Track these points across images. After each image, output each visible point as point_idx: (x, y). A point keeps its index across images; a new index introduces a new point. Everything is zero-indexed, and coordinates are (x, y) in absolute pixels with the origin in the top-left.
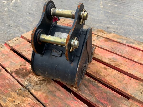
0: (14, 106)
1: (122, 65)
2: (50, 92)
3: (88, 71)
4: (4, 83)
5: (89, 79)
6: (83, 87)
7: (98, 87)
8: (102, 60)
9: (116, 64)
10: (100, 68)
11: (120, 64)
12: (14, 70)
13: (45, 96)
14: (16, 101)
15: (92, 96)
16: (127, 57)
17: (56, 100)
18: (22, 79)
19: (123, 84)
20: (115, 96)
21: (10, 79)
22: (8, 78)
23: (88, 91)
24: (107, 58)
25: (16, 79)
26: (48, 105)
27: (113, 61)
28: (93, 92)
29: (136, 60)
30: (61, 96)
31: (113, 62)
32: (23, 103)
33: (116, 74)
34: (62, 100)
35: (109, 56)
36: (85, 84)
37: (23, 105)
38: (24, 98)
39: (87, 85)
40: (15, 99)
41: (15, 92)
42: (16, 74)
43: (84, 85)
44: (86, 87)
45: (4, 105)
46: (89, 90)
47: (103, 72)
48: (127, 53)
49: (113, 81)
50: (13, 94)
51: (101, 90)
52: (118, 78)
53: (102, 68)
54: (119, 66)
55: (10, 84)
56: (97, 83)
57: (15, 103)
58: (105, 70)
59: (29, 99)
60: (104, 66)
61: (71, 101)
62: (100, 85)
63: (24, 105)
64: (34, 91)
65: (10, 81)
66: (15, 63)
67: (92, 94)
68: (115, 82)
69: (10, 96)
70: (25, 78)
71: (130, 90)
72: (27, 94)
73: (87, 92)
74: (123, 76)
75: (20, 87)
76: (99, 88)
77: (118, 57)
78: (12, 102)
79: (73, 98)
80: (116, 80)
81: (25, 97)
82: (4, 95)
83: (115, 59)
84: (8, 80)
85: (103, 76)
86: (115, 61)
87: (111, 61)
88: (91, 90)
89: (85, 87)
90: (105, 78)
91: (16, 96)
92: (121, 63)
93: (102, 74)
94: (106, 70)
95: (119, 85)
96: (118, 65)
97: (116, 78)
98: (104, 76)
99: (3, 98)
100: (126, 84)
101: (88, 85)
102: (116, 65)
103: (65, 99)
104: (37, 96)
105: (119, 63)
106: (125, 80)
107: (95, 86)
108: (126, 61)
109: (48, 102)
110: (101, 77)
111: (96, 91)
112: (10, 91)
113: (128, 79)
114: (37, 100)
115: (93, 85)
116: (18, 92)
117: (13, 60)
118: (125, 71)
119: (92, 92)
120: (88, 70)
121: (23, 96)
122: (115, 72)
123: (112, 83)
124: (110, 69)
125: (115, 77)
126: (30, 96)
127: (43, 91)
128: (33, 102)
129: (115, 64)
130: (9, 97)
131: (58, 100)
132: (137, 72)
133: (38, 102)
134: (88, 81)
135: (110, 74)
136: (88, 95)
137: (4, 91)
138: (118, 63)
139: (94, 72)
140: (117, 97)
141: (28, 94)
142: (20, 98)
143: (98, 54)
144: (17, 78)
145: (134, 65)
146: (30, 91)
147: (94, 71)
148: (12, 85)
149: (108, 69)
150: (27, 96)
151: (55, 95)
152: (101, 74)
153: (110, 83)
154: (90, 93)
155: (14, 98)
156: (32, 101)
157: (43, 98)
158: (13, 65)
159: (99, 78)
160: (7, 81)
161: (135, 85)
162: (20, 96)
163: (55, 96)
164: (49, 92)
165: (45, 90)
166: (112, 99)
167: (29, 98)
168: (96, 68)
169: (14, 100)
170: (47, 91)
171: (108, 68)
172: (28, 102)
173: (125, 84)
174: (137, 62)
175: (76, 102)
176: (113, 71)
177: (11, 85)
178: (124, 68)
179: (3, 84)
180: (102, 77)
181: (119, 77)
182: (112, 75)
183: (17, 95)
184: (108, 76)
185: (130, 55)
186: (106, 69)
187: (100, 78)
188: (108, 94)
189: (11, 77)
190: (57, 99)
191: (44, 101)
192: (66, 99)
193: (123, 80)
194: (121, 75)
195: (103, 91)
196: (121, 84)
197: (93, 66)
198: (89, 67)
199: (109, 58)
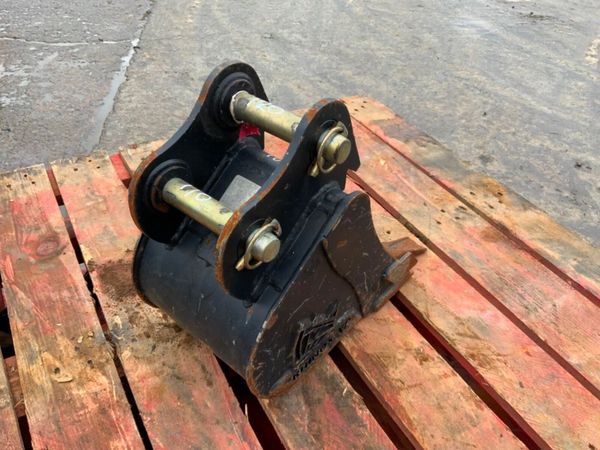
0: (50, 384)
1: (499, 364)
2: (178, 378)
3: (347, 343)
4: (54, 299)
5: (333, 377)
6: (295, 400)
7: (353, 419)
8: (428, 316)
9: (475, 352)
10: (402, 345)
11: (494, 357)
12: (102, 260)
13: (155, 388)
14: (61, 373)
15: (312, 443)
16: (542, 336)
17: (182, 415)
18: (113, 303)
19: (458, 444)
21: (77, 290)
22: (74, 283)
23: (307, 422)
24: (452, 314)
25: (94, 296)
26: (152, 421)
27: (469, 333)
28: (324, 430)
29: (573, 360)
30: (206, 406)
31: (470, 337)
32: (81, 384)
33: (452, 390)
34: (204, 420)
35: (469, 307)
36: (310, 392)
37: (75, 392)
38: (89, 368)
39: (316, 397)
40: (62, 363)
41: (73, 339)
42: (102, 277)
43: (305, 392)
44: (309, 403)
45: (25, 371)
46: (314, 420)
47: (405, 366)
48: (552, 318)
49: (423, 416)
50: (63, 342)
51: (359, 436)
52: (450, 411)
53: (408, 350)
54: (486, 362)
55: (68, 307)
56: (355, 402)
57: (55, 377)
58: (416, 364)
59: (103, 380)
60: (422, 342)
61: (230, 436)
62: (364, 413)
63: (82, 392)
64: (130, 358)
65: (72, 297)
66: (114, 237)
67: (317, 437)
68: (431, 424)
69: (51, 348)
70: (121, 301)
72: (104, 360)
73: (301, 425)
74: (479, 411)
75: (92, 329)
76: (353, 426)
77: (504, 323)
78: (50, 371)
79: (242, 428)
80: (437, 417)
81: (92, 368)
82: (36, 336)
83: (483, 328)
84: (69, 289)
85: (394, 382)
86: (480, 335)
87: (461, 331)
88: (320, 422)
89: (303, 403)
90: (398, 393)
91: (68, 354)
92: (499, 355)
93: (395, 373)
94: (421, 364)
95: (439, 440)
96: (481, 357)
97: (440, 407)
98: (399, 384)
99: (30, 345)
101: (319, 400)
102: (473, 356)
103: (214, 422)
104: (132, 378)
105: (494, 348)
106: (475, 430)
107: (341, 412)
108: (528, 353)
109: (154, 411)
110: (387, 383)
111: (336, 431)
112: (58, 332)
113: (491, 428)
114: (122, 392)
115: (338, 407)
116: (80, 341)
117: (114, 225)
118: (499, 392)
119: (319, 431)
120: (350, 340)
121: (90, 362)
122: (456, 382)
123: (415, 423)
124: (439, 364)
125: (442, 404)
126: (111, 368)
127: (157, 365)
128: (111, 392)
129: (474, 349)
130: (48, 350)
131: (188, 417)
132: (546, 415)
133: (125, 401)
134: (326, 384)
135: (429, 385)
136: (298, 437)
137: (43, 325)
138: (489, 348)
139: (368, 355)
141: (107, 361)
142: (79, 365)
143: (422, 286)
144: (99, 295)
145: (554, 377)
146: (118, 349)
147: (369, 351)
148: (75, 311)
149: (431, 363)
150: (101, 367)
151: (188, 396)
152: (391, 370)
153: (409, 419)
154: (310, 429)
155: (60, 359)
156: (108, 390)
157: (145, 391)
158: (107, 242)
159: (375, 384)
160: (66, 294)
162: (81, 357)
163: (185, 397)
164: (175, 376)
165: (164, 365)
167: (104, 374)
168: (382, 342)
169: (58, 364)
170: (170, 371)
171: (433, 359)
172: (95, 388)
173: (468, 444)
174: (578, 368)
175: (245, 444)
176: (446, 375)
177: (71, 311)
178: (502, 376)
179: (49, 299)
180: (391, 384)
181: (455, 409)
182: (433, 390)
183: (72, 352)
184: (418, 388)
185: (561, 328)
186: (424, 359)
187: (379, 389)
189: (82, 283)
190: (189, 410)
191: (145, 403)
192: (218, 422)
193: (469, 429)
194: (471, 405)
195: (361, 443)
196: (447, 440)
197: (375, 329)
198: (360, 331)
199: (462, 316)
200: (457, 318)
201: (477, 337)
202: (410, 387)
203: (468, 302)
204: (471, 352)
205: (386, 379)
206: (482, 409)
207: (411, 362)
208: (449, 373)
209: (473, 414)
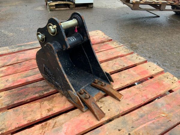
1: (41, 131)
5: (49, 90)
6: (45, 84)
7: (36, 93)
9: (47, 125)
10: (55, 106)
11: (44, 131)
15: (33, 86)
19: (20, 113)
20: (18, 99)
24: (65, 122)
27: (56, 126)
31: (54, 125)
33: (36, 115)
35: (67, 129)
43: (46, 86)
47: (48, 105)
49: (31, 107)
52: (31, 113)
53: (53, 107)
54: (43, 127)
56: (40, 94)
60: (55, 111)
62: (37, 95)
68: (28, 108)
71: (11, 114)
74: (27, 120)
83: (57, 130)
85: (43, 102)
86: (54, 129)
87: (57, 123)
89: (43, 85)
90: (40, 102)
94: (47, 109)
95: (23, 108)
96: (45, 126)
97: (32, 111)
98: (42, 103)
100: (18, 115)
101: (43, 88)
102: (46, 124)
105: (47, 132)
111: (35, 90)
113: (21, 122)
115: (40, 91)
119: (36, 88)
120: (59, 94)
122: (38, 117)
124: (46, 114)
129: (49, 125)
135: (40, 110)
138: (48, 130)
139: (54, 98)
140: (16, 100)
152: (47, 102)
161: (10, 123)
166: (18, 96)
168: (57, 101)
171: (48, 113)
176: (41, 115)
178: (36, 130)
184: (40, 107)
186: (49, 110)
188: (24, 96)
193: (23, 116)
194: (30, 119)
195: (30, 94)
196: (22, 111)
197: (62, 100)
198: (62, 97)
199: (64, 125)
200: (63, 123)
201: (53, 127)
202: (41, 105)
203: (70, 129)
204: (48, 124)
205: (45, 101)
206: (27, 121)
207: (48, 107)
208: (42, 116)
209: (27, 118)
